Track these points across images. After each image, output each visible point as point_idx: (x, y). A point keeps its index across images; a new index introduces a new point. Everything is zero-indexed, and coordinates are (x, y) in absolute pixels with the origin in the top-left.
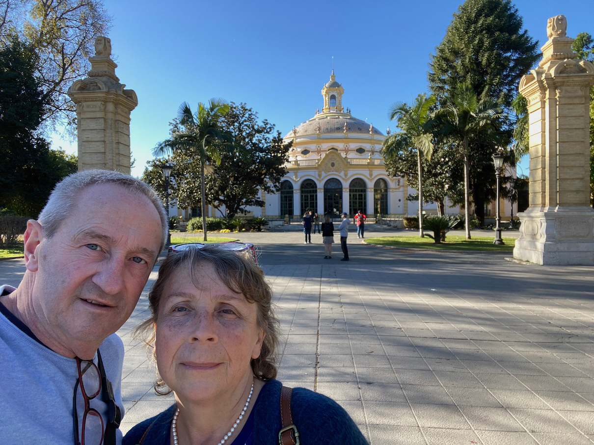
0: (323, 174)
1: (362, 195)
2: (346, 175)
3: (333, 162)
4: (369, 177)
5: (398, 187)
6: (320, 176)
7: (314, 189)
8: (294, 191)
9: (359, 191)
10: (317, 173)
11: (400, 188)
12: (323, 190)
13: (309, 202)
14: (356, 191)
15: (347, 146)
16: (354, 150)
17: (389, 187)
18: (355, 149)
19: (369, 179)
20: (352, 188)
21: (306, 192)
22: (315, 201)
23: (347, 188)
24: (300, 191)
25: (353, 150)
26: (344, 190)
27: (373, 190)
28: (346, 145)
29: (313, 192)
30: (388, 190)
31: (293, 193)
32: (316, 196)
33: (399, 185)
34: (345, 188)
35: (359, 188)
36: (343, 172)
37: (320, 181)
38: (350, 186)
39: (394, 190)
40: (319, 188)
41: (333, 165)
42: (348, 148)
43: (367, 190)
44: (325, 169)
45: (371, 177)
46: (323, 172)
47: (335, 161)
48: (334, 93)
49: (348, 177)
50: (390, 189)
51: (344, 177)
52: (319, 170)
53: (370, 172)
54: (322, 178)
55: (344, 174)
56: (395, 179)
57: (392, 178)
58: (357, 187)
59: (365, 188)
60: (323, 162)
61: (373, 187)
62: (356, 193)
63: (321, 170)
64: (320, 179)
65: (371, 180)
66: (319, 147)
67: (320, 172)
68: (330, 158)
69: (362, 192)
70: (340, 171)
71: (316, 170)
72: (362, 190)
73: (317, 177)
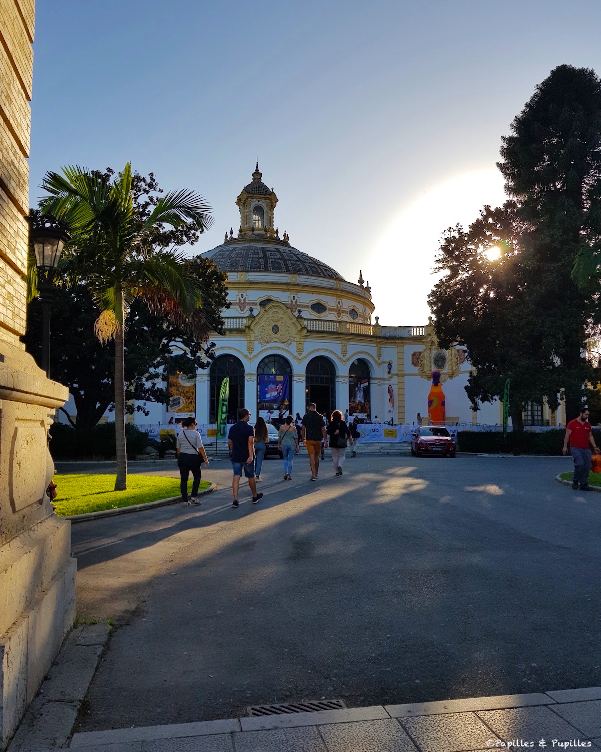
0: (258, 347)
1: (327, 388)
2: (300, 350)
3: (275, 323)
4: (341, 356)
5: (387, 376)
6: (250, 349)
7: (238, 374)
8: (197, 378)
9: (322, 380)
10: (245, 343)
11: (391, 377)
12: (255, 378)
14: (317, 380)
15: (294, 298)
16: (309, 306)
17: (373, 376)
19: (340, 359)
20: (310, 375)
21: (219, 379)
22: (239, 398)
23: (301, 375)
24: (209, 378)
25: (305, 306)
26: (295, 378)
27: (348, 380)
28: (292, 296)
29: (236, 381)
30: (372, 381)
32: (242, 388)
33: (389, 373)
34: (299, 375)
35: (321, 376)
36: (294, 344)
37: (250, 358)
38: (307, 372)
39: (382, 382)
40: (248, 374)
41: (276, 329)
42: (295, 301)
43: (336, 380)
44: (261, 337)
45: (344, 357)
46: (256, 343)
47: (280, 321)
48: (261, 203)
49: (304, 354)
50: (376, 379)
51: (296, 354)
52: (249, 339)
53: (342, 346)
54: (255, 353)
55: (296, 349)
56: (384, 362)
57: (379, 359)
58: (320, 374)
59: (332, 376)
60: (257, 323)
61: (347, 374)
62: (317, 384)
63: (253, 338)
64: (252, 356)
65: (344, 361)
66: (242, 296)
67: (252, 342)
68: (270, 315)
69: (327, 383)
70: (290, 342)
71: (242, 338)
72: (327, 378)
73: (245, 350)
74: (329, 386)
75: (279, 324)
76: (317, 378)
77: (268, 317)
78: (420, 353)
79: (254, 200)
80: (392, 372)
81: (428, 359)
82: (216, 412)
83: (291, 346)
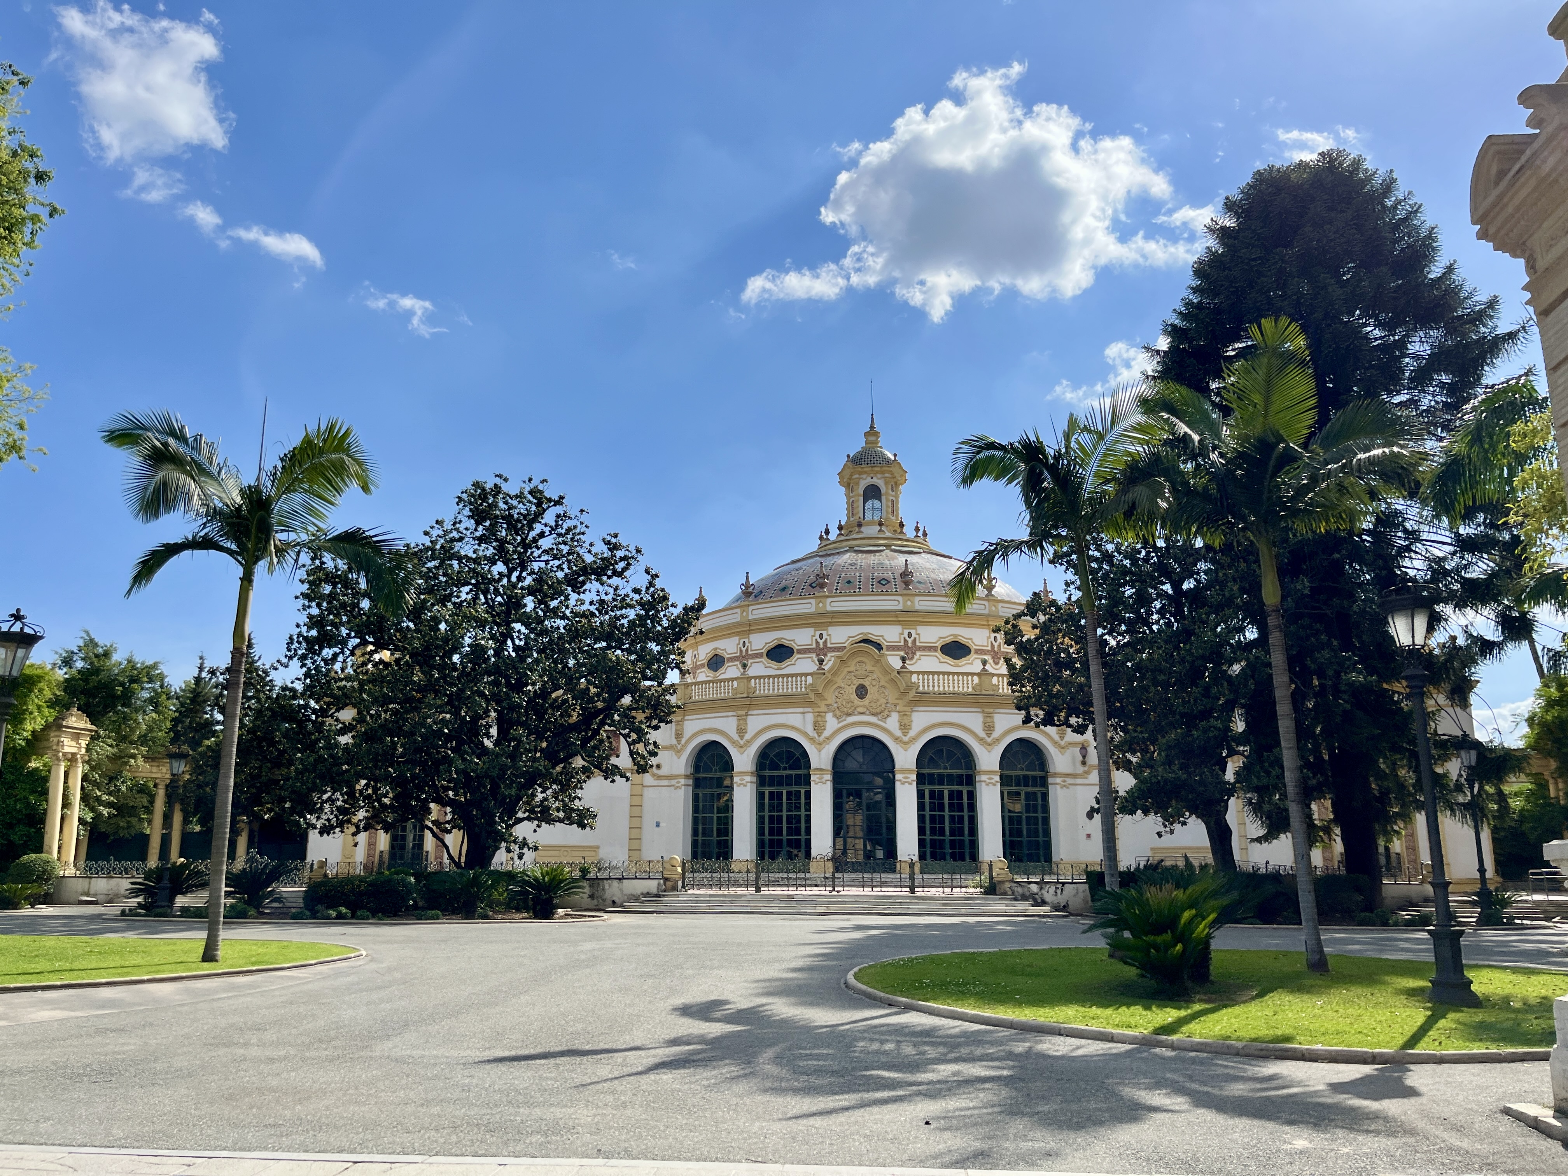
0: (831, 723)
1: (960, 793)
2: (905, 727)
3: (861, 681)
4: (982, 734)
5: (1080, 769)
6: (818, 727)
7: (801, 771)
8: (736, 778)
9: (951, 779)
10: (810, 718)
11: (1087, 773)
12: (829, 777)
13: (785, 814)
14: (941, 780)
15: (910, 635)
16: (934, 649)
17: (1052, 770)
18: (939, 645)
19: (981, 740)
20: (926, 771)
21: (772, 781)
22: (803, 813)
23: (909, 771)
24: (755, 779)
25: (929, 649)
26: (898, 777)
27: (998, 778)
28: (906, 632)
29: (798, 783)
30: (1050, 780)
31: (732, 786)
32: (808, 794)
33: (1084, 763)
34: (903, 771)
35: (949, 771)
36: (895, 717)
37: (820, 745)
38: (919, 763)
39: (1070, 781)
40: (818, 769)
41: (862, 691)
42: (914, 641)
43: (978, 778)
44: (836, 706)
45: (989, 735)
46: (829, 717)
47: (869, 678)
48: (875, 480)
49: (912, 733)
50: (1055, 775)
51: (898, 733)
52: (817, 710)
53: (985, 717)
54: (826, 733)
55: (897, 724)
56: (1072, 744)
57: (1062, 738)
58: (945, 768)
59: (970, 772)
60: (829, 682)
61: (997, 768)
62: (941, 787)
63: (823, 708)
64: (822, 739)
65: (990, 745)
66: (821, 636)
67: (819, 715)
68: (852, 668)
69: (960, 783)
70: (886, 713)
71: (806, 710)
72: (960, 776)
73: (810, 730)
74: (965, 789)
75: (866, 683)
76: (940, 776)
77: (850, 672)
79: (864, 476)
80: (1088, 761)
82: (767, 837)
83: (889, 720)
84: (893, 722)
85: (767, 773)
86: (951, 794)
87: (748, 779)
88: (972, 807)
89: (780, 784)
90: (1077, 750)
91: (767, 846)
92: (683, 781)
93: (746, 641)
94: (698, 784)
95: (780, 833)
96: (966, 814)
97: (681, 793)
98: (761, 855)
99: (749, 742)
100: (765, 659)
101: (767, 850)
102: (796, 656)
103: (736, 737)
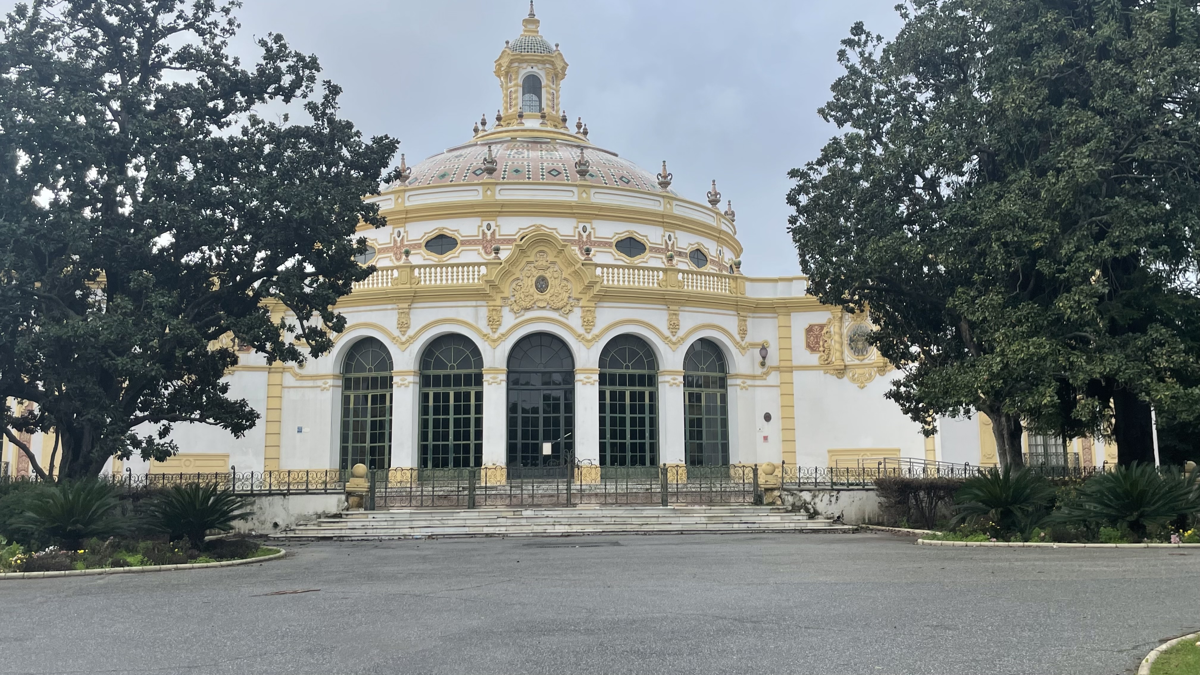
0: (508, 319)
1: (642, 394)
2: (588, 324)
3: (541, 273)
4: (667, 333)
5: (759, 371)
6: (494, 322)
7: (472, 371)
8: (395, 380)
9: (632, 380)
10: (484, 312)
11: (767, 374)
12: (504, 377)
13: (451, 417)
14: (623, 380)
15: (585, 229)
16: (610, 245)
17: (732, 371)
18: (614, 241)
19: (665, 339)
20: (608, 371)
21: (437, 381)
22: (473, 416)
23: (591, 371)
24: (417, 379)
25: (605, 244)
26: (578, 377)
27: (681, 379)
29: (468, 383)
30: (729, 382)
31: (391, 386)
32: (479, 396)
33: (763, 364)
34: (585, 371)
35: (631, 371)
36: (578, 312)
37: (494, 342)
38: (602, 363)
39: (749, 382)
40: (491, 367)
41: (542, 284)
42: (590, 236)
43: (660, 379)
44: (513, 299)
45: (674, 334)
46: (506, 311)
47: (551, 270)
48: (535, 69)
49: (596, 331)
50: (737, 376)
51: (581, 331)
52: (492, 304)
53: (670, 315)
54: (502, 330)
55: (580, 322)
56: (753, 345)
57: (743, 338)
58: (627, 367)
59: (652, 372)
60: (506, 274)
61: (681, 368)
62: (622, 388)
63: (499, 302)
64: (496, 336)
65: (674, 344)
66: (489, 227)
67: (496, 310)
68: (531, 259)
69: (641, 384)
70: (568, 307)
71: (479, 303)
72: (642, 377)
73: (483, 324)
74: (647, 390)
75: (548, 275)
76: (622, 376)
77: (528, 263)
78: (822, 327)
79: (525, 65)
80: (768, 362)
81: (837, 337)
82: (430, 442)
83: (571, 316)
84: (575, 319)
85: (432, 372)
86: (633, 394)
87: (411, 379)
88: (653, 409)
89: (447, 384)
90: (757, 351)
91: (430, 452)
92: (330, 382)
93: (402, 230)
94: (347, 384)
95: (446, 438)
96: (647, 416)
97: (328, 394)
98: (423, 462)
99: (412, 339)
100: (423, 251)
101: (430, 456)
102: (459, 248)
103: (396, 333)
